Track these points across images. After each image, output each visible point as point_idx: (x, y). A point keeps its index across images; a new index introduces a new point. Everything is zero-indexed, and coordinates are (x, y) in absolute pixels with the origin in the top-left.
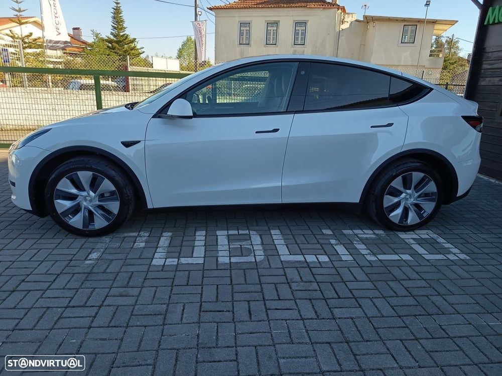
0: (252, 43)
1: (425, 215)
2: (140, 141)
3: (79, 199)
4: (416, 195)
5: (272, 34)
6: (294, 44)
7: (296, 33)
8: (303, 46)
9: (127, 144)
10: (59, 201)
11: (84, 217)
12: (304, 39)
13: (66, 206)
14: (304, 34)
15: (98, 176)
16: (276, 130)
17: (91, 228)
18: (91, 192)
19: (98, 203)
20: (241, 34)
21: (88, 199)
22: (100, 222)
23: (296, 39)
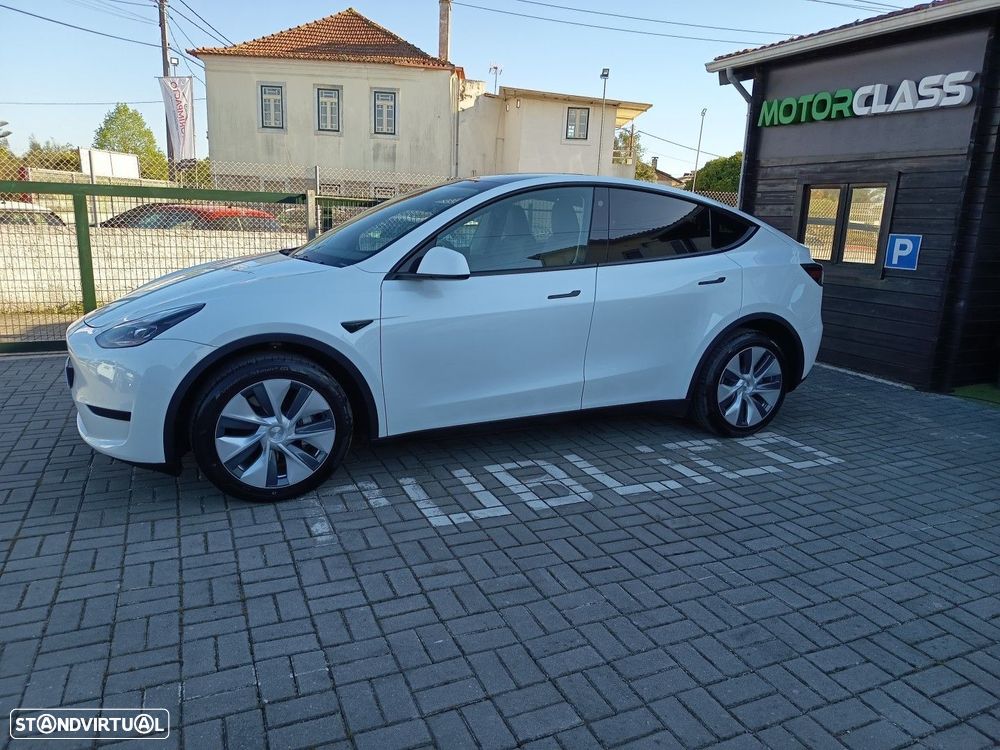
0: (289, 125)
1: (767, 410)
2: (372, 321)
3: (261, 431)
4: (756, 380)
5: (329, 110)
6: (376, 133)
7: (377, 111)
8: (392, 136)
9: (352, 327)
10: (224, 439)
11: (270, 463)
12: (393, 123)
13: (237, 447)
14: (393, 113)
15: (301, 386)
16: (576, 293)
17: (281, 483)
18: (283, 417)
19: (294, 436)
20: (264, 107)
21: (277, 431)
22: (297, 471)
23: (377, 122)
